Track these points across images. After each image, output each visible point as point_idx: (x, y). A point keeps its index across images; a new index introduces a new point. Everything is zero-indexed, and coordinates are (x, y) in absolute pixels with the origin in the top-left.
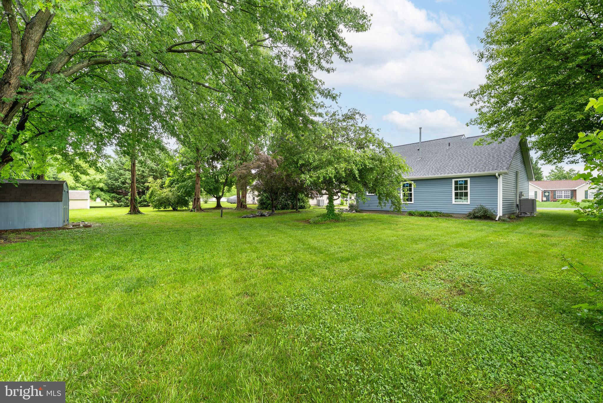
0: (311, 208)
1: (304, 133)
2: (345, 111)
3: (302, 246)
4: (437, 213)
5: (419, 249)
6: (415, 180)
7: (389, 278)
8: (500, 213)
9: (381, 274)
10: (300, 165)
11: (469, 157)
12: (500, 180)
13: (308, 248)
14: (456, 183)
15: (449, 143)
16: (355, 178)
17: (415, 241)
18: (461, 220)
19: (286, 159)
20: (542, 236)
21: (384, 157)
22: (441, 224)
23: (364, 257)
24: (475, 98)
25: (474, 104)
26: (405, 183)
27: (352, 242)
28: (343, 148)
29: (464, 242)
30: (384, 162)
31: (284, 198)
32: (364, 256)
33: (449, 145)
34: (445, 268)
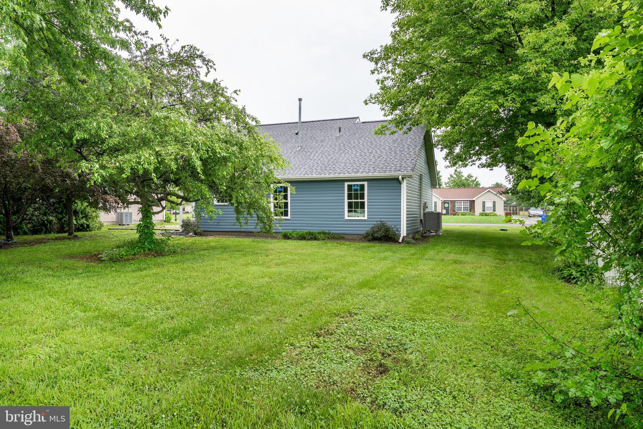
0: (103, 229)
1: (88, 76)
2: (176, 49)
3: (83, 314)
4: (324, 233)
5: (307, 297)
6: (293, 182)
7: (267, 361)
8: (403, 232)
9: (251, 355)
10: (77, 141)
11: (366, 151)
12: (404, 186)
13: (96, 318)
14: (350, 187)
15: (340, 128)
16: (194, 174)
17: (300, 283)
18: (357, 244)
19: (42, 125)
20: (455, 262)
21: (246, 140)
22: (331, 252)
23: (216, 324)
24: (376, 63)
25: (376, 72)
26: (279, 185)
27: (191, 294)
28: (173, 116)
29: (367, 278)
30: (246, 148)
31: (39, 209)
32: (217, 320)
33: (340, 131)
34: (352, 326)
